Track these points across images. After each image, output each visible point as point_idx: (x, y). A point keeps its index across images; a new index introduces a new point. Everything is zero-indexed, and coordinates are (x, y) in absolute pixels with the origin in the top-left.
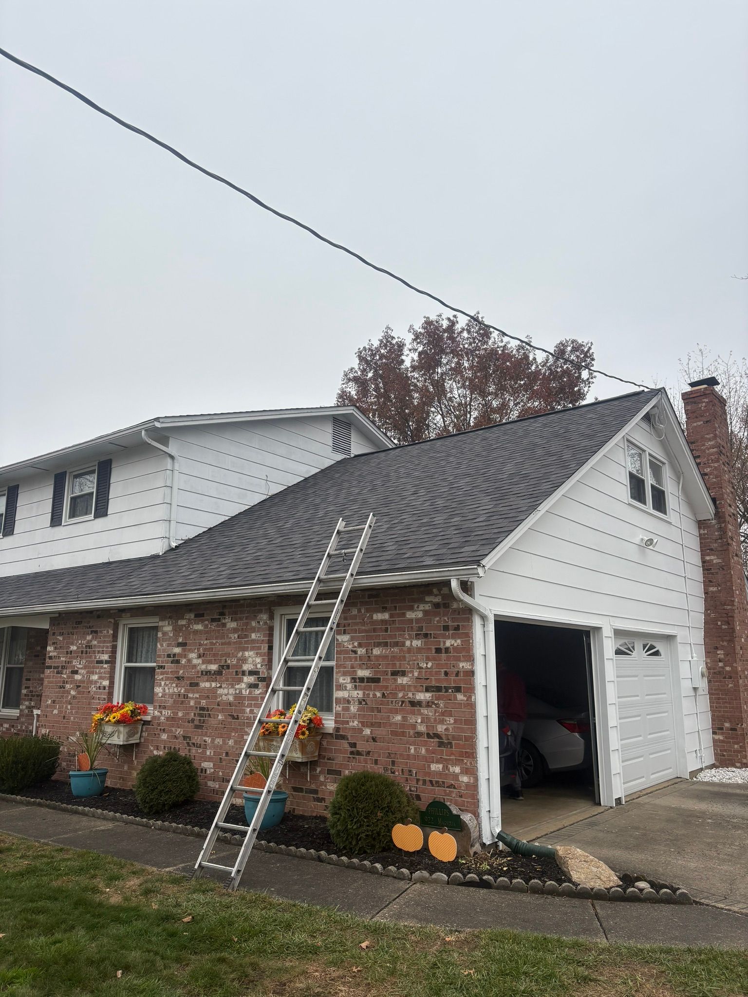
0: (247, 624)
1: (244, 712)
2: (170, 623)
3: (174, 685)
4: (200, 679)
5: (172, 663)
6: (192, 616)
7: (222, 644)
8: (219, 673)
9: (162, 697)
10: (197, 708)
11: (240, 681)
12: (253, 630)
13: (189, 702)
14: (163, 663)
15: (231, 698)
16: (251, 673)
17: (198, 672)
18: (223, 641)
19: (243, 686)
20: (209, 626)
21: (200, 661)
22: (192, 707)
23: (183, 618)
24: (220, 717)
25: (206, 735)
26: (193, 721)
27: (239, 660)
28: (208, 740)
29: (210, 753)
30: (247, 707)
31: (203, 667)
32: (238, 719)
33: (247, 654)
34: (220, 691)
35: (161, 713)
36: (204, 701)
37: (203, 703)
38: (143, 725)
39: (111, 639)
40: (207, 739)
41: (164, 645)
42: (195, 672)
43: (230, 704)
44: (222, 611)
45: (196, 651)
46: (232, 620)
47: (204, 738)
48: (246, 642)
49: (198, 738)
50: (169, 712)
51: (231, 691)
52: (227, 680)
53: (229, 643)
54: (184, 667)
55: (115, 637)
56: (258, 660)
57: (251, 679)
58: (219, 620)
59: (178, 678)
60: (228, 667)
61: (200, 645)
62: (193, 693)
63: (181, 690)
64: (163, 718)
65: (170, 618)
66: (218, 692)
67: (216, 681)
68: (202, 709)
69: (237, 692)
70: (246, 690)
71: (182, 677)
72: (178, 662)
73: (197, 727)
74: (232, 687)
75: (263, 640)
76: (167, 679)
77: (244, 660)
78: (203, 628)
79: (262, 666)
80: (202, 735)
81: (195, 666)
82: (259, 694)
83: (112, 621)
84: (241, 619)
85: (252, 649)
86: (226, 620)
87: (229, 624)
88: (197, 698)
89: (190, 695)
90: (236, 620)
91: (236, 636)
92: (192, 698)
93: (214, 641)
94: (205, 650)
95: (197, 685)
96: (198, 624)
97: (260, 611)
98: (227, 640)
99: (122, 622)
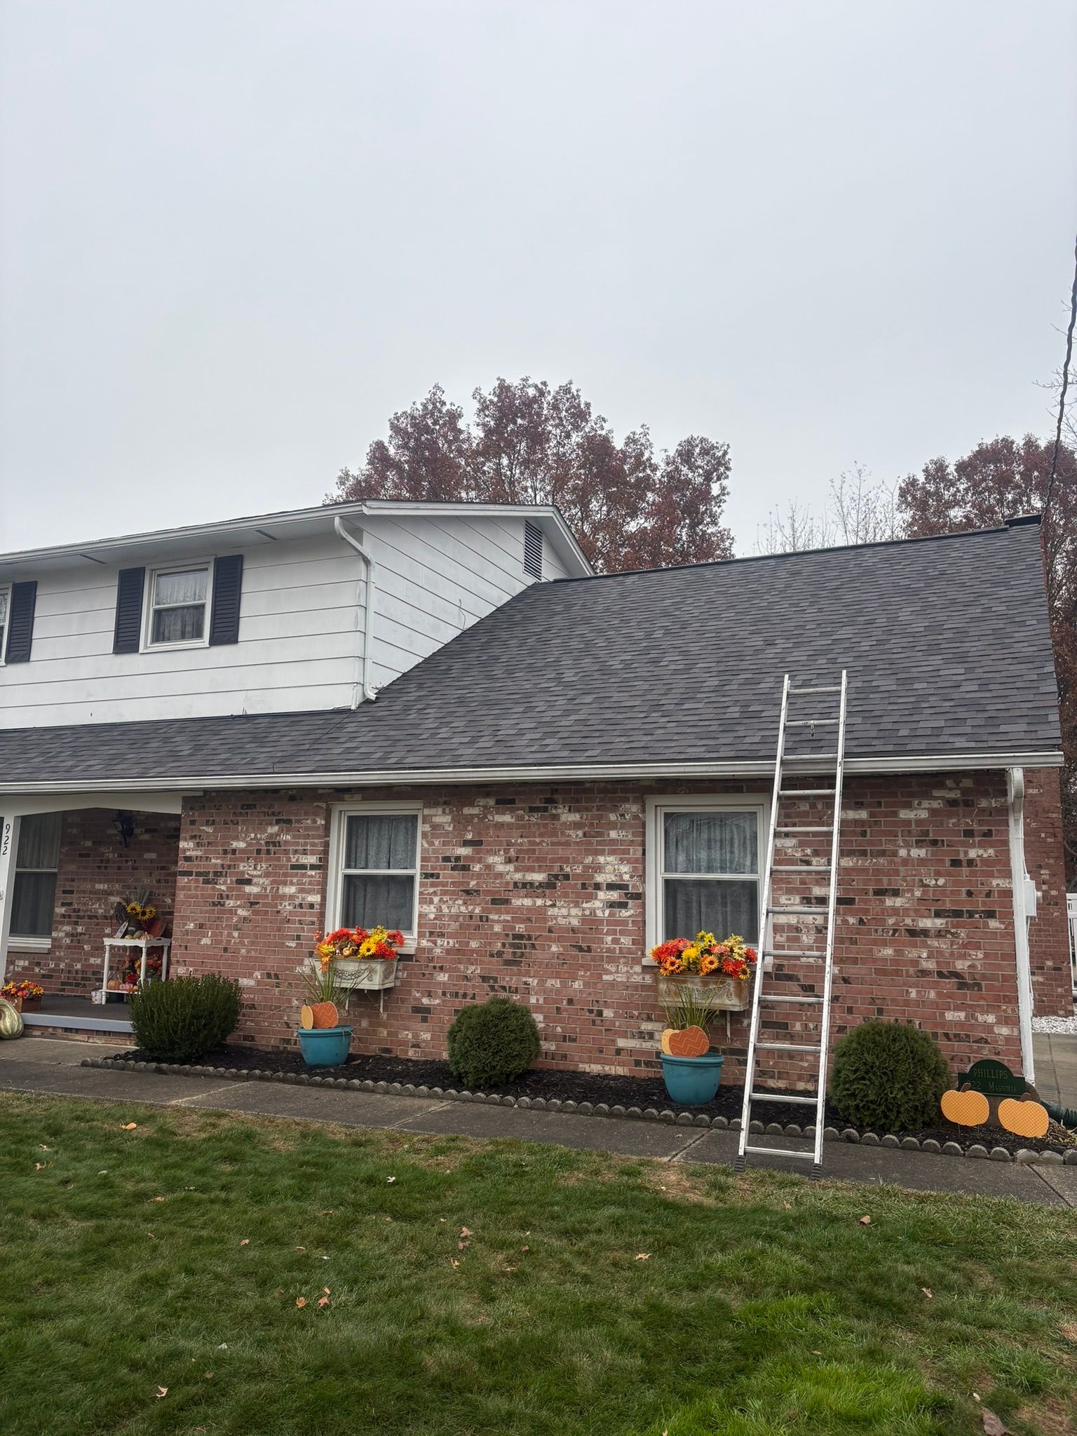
0: (600, 817)
1: (601, 941)
2: (447, 811)
3: (460, 902)
4: (511, 894)
5: (453, 869)
6: (491, 802)
7: (553, 844)
8: (550, 885)
9: (435, 919)
10: (507, 935)
11: (591, 897)
12: (613, 826)
13: (492, 927)
14: (436, 869)
15: (575, 922)
16: (611, 887)
17: (508, 883)
18: (554, 839)
19: (598, 904)
20: (527, 818)
21: (510, 867)
22: (496, 934)
23: (472, 805)
24: (554, 948)
25: (528, 974)
26: (500, 954)
27: (586, 868)
28: (533, 982)
29: (537, 1000)
30: (608, 933)
31: (518, 876)
32: (589, 950)
33: (601, 859)
34: (551, 912)
35: (435, 943)
36: (522, 926)
37: (520, 928)
38: (399, 960)
39: (321, 832)
40: (530, 980)
41: (437, 843)
42: (501, 883)
43: (573, 930)
44: (549, 796)
45: (502, 853)
46: (570, 810)
47: (524, 979)
48: (599, 843)
49: (511, 979)
50: (451, 941)
51: (574, 911)
52: (565, 895)
53: (567, 844)
54: (479, 876)
55: (327, 828)
56: (625, 868)
57: (614, 896)
58: (546, 810)
59: (468, 892)
60: (567, 877)
61: (509, 844)
62: (499, 912)
63: (474, 909)
64: (438, 950)
65: (445, 803)
66: (549, 913)
67: (544, 896)
68: (516, 937)
69: (587, 913)
70: (603, 911)
71: (476, 891)
72: (465, 868)
73: (507, 963)
74: (577, 905)
75: (632, 841)
76: (444, 893)
77: (599, 868)
78: (513, 820)
79: (632, 877)
80: (520, 974)
81: (500, 875)
82: (630, 916)
83: (324, 805)
84: (587, 809)
85: (612, 853)
86: (559, 811)
87: (565, 816)
88: (508, 921)
89: (493, 917)
90: (578, 811)
91: (580, 833)
92: (498, 921)
93: (538, 840)
94: (519, 851)
95: (507, 902)
96: (504, 814)
97: (626, 800)
98: (563, 839)
99: (337, 808)
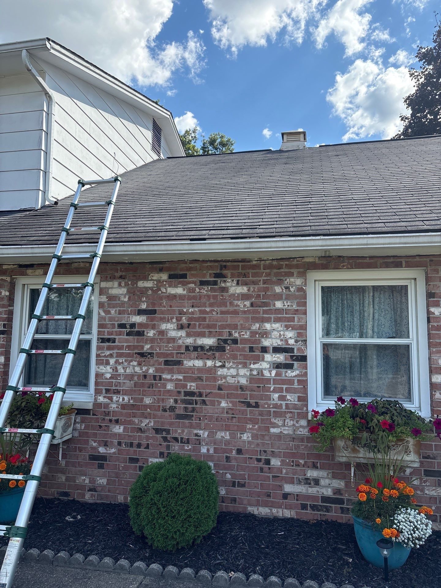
0: (266, 290)
1: (269, 398)
2: (123, 284)
3: (135, 363)
4: (183, 356)
5: (128, 334)
6: (164, 276)
7: (222, 313)
8: (219, 348)
9: (110, 378)
10: (179, 392)
11: (258, 359)
12: (279, 297)
13: (165, 386)
14: (112, 334)
15: (243, 381)
16: (276, 350)
17: (180, 347)
18: (224, 309)
19: (265, 365)
20: (197, 290)
21: (182, 333)
22: (169, 391)
23: (145, 278)
24: (223, 404)
25: (199, 427)
26: (172, 409)
27: (253, 333)
28: (204, 434)
29: (208, 450)
30: (275, 391)
31: (189, 341)
32: (257, 405)
33: (268, 326)
34: (221, 372)
35: (111, 399)
36: (193, 384)
37: (192, 386)
38: (77, 414)
39: (5, 302)
40: (201, 432)
41: (113, 312)
42: (174, 347)
43: (242, 388)
44: (218, 272)
45: (174, 320)
46: (238, 284)
47: (195, 432)
48: (265, 312)
49: (183, 431)
50: (126, 398)
51: (242, 372)
52: (234, 357)
53: (236, 312)
54: (152, 340)
55: (11, 299)
56: (290, 334)
57: (280, 358)
58: (215, 283)
59: (142, 355)
60: (235, 341)
61: (181, 313)
62: (171, 372)
63: (148, 370)
64: (114, 406)
65: (121, 277)
66: (219, 373)
67: (214, 358)
68: (187, 394)
69: (255, 373)
70: (270, 372)
71: (150, 354)
72: (140, 334)
73: (179, 417)
74: (245, 366)
75: (297, 310)
76: (120, 355)
77: (266, 334)
78: (185, 292)
79: (296, 341)
80: (191, 426)
81: (173, 340)
82: (296, 376)
83: (8, 279)
84: (254, 283)
85: (277, 320)
86: (228, 284)
87: (233, 288)
88: (180, 380)
89: (166, 376)
90: (245, 284)
91: (248, 303)
92: (171, 380)
93: (208, 309)
94: (190, 319)
95: (179, 363)
96: (176, 286)
97: (291, 275)
98: (231, 309)
99: (21, 281)
